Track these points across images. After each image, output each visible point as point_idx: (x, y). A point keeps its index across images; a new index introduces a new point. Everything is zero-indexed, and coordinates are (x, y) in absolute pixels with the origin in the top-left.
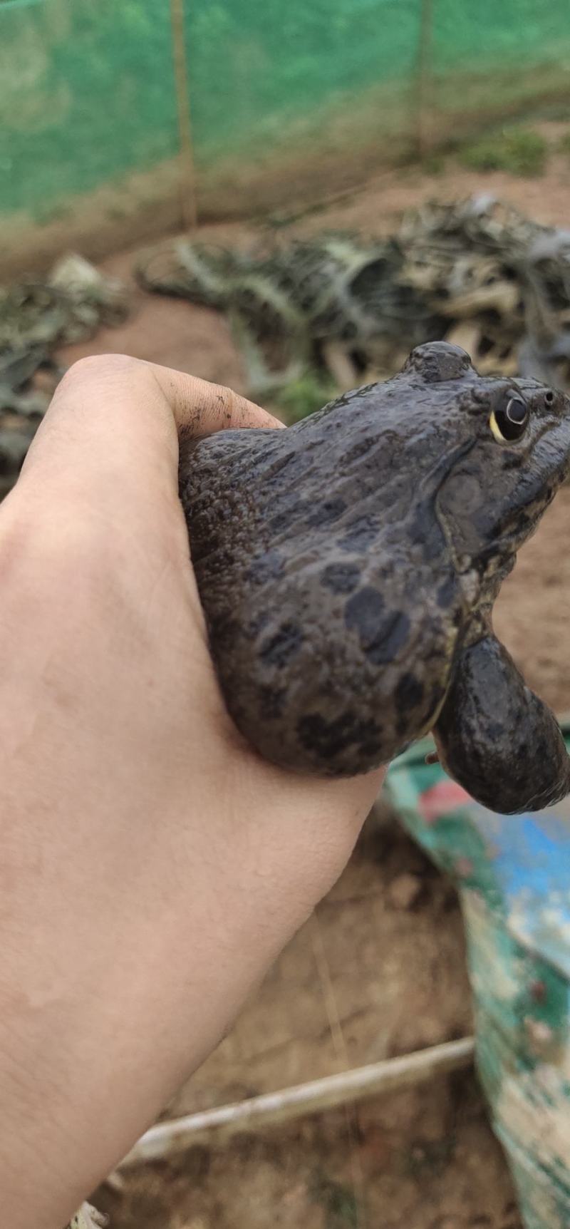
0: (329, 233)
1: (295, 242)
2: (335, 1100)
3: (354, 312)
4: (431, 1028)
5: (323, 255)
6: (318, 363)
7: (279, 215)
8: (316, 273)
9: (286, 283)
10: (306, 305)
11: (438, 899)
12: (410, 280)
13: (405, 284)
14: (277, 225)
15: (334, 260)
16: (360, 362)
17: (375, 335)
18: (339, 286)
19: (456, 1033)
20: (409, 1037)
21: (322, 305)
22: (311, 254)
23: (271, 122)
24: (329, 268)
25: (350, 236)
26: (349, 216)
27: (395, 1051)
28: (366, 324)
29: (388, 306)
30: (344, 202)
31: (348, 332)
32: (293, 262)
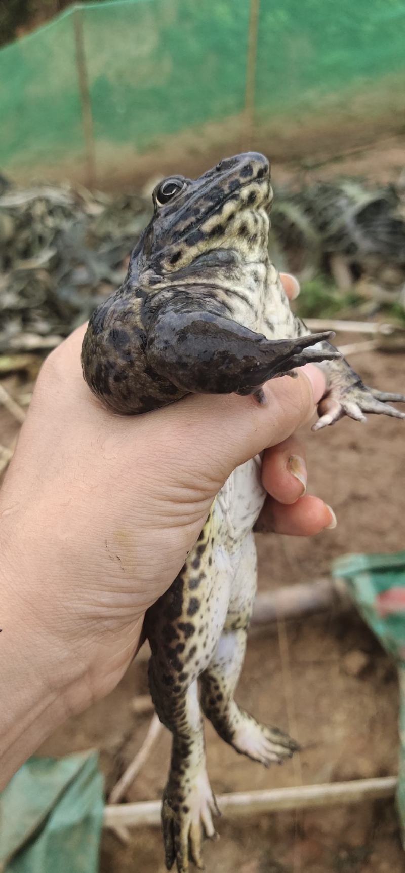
0: (343, 177)
1: (320, 182)
2: (289, 805)
3: (357, 235)
4: (365, 765)
5: (339, 193)
6: (326, 269)
7: (309, 161)
8: (332, 205)
9: (309, 210)
10: (322, 227)
11: (380, 673)
12: (401, 216)
13: (398, 218)
14: (306, 168)
15: (347, 197)
16: (356, 272)
17: (370, 253)
18: (348, 216)
19: (383, 772)
20: (348, 770)
21: (333, 228)
22: (330, 191)
23: (311, 95)
24: (342, 202)
25: (360, 180)
26: (360, 166)
27: (336, 778)
28: (365, 244)
29: (382, 233)
30: (358, 156)
31: (351, 249)
32: (316, 196)
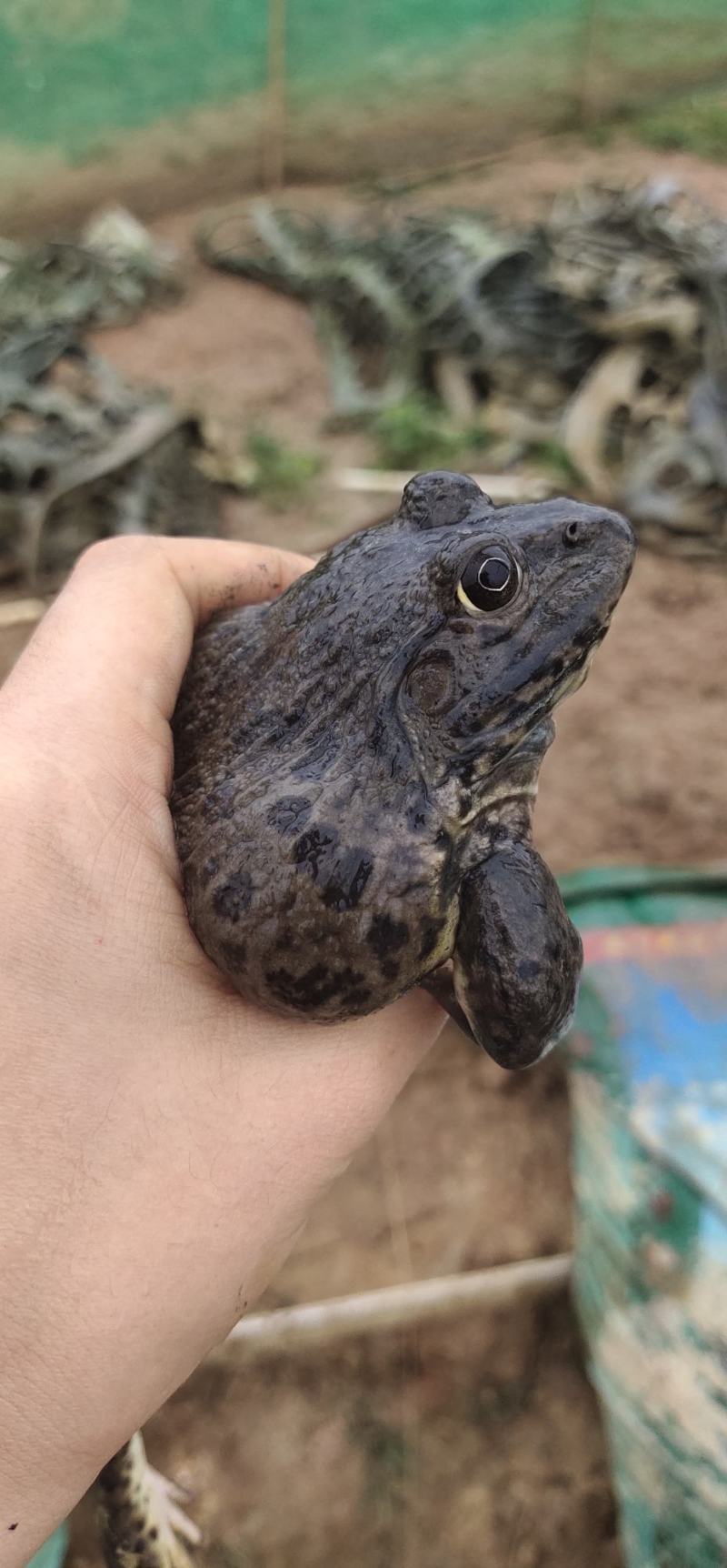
0: (453, 210)
1: (410, 219)
2: (390, 1320)
3: (482, 319)
4: (519, 1239)
5: (445, 239)
6: (428, 382)
7: (390, 182)
8: (434, 263)
9: (394, 271)
10: (419, 302)
11: (539, 1082)
12: (558, 284)
13: (551, 288)
14: (386, 194)
15: (459, 248)
16: (482, 387)
17: (506, 353)
18: (462, 284)
19: (548, 1248)
20: (489, 1249)
21: (439, 307)
22: (429, 235)
23: (390, 58)
24: (453, 258)
25: (486, 217)
26: (484, 191)
27: (472, 1264)
30: (477, 172)
31: (471, 345)
